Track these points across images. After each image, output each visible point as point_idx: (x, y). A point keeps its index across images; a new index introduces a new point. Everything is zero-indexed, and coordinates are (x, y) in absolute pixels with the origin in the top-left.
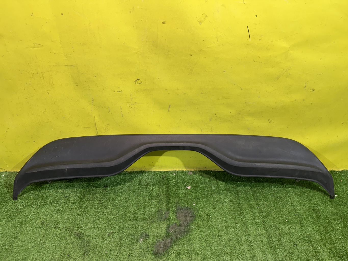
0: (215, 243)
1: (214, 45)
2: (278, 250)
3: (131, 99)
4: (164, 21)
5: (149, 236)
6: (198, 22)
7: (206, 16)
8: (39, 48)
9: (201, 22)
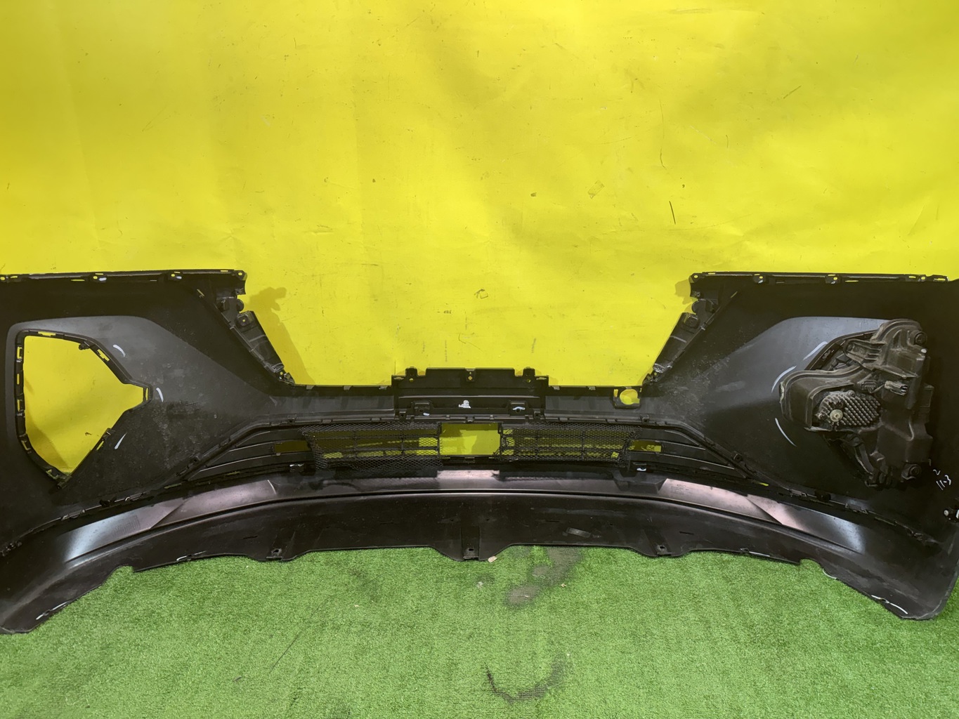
0: (626, 595)
1: (614, 230)
2: (751, 611)
3: (466, 326)
4: (534, 192)
5: (493, 579)
6: (589, 194)
7: (602, 185)
8: (327, 233)
9: (593, 195)
